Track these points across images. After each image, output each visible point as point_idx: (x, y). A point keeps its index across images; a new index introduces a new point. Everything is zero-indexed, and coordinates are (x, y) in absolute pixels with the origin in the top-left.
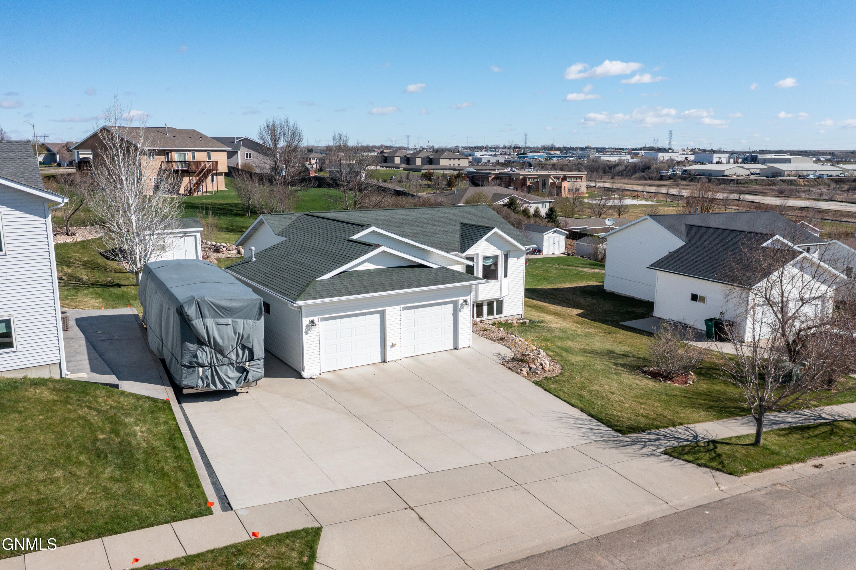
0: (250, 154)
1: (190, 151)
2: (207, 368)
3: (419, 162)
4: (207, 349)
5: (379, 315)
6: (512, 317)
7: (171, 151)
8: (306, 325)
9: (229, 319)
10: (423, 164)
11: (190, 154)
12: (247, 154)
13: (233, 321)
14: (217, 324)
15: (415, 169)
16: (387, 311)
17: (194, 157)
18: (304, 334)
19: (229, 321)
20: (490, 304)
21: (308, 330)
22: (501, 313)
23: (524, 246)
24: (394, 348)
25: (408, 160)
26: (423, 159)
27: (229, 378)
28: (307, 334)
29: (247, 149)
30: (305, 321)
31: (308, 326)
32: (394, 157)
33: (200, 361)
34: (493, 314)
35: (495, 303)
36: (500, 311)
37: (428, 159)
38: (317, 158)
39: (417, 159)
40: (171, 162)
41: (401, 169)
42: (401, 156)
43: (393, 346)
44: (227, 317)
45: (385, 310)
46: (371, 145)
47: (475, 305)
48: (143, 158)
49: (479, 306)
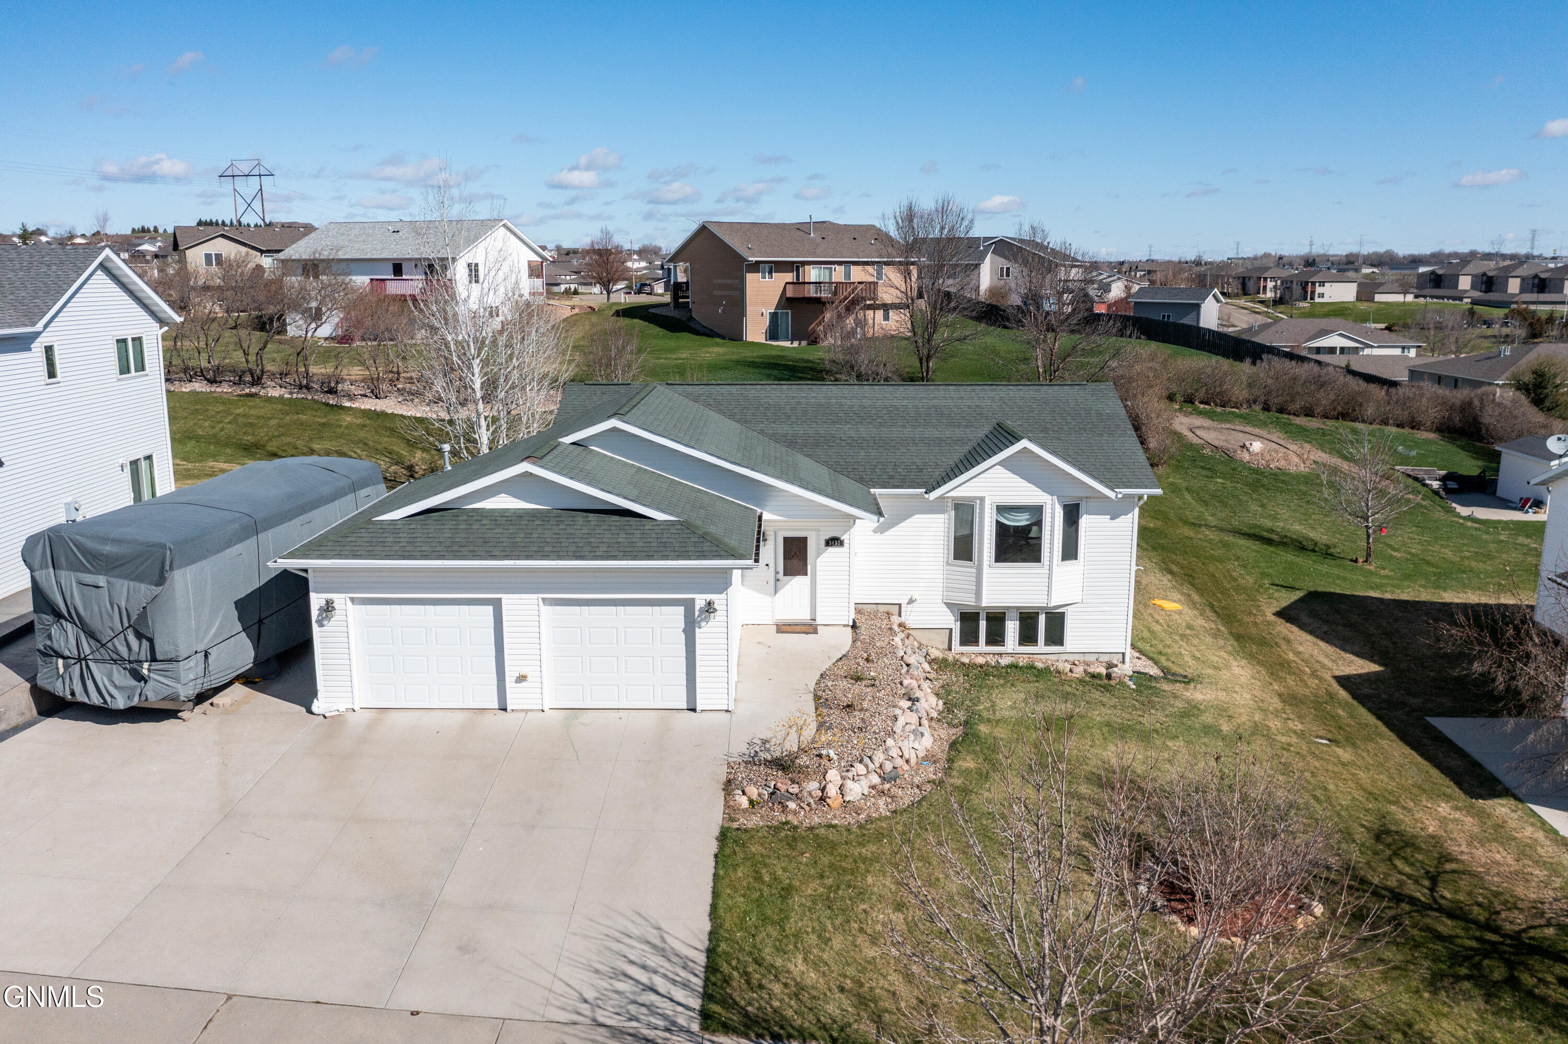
0: (1008, 269)
1: (840, 263)
2: (73, 661)
3: (1514, 286)
4: (69, 626)
5: (491, 608)
6: (1096, 656)
7: (804, 263)
8: (318, 607)
9: (101, 577)
10: (1523, 290)
11: (840, 269)
12: (1002, 269)
13: (108, 582)
14: (81, 583)
15: (1499, 302)
16: (504, 602)
17: (848, 275)
18: (315, 626)
19: (101, 580)
20: (1028, 620)
21: (323, 619)
22: (1061, 643)
23: (1112, 489)
24: (523, 684)
25: (1487, 283)
26: (1523, 279)
27: (116, 687)
28: (321, 625)
29: (1003, 260)
30: (316, 601)
31: (321, 610)
32: (1459, 275)
33: (56, 646)
34: (976, 642)
35: (1042, 619)
36: (1056, 636)
37: (1536, 281)
38: (1279, 278)
39: (1510, 280)
40: (804, 283)
41: (1465, 300)
42: (1474, 272)
43: (521, 679)
44: (98, 573)
45: (500, 599)
46: (1447, 251)
47: (983, 616)
48: (749, 277)
49: (997, 620)
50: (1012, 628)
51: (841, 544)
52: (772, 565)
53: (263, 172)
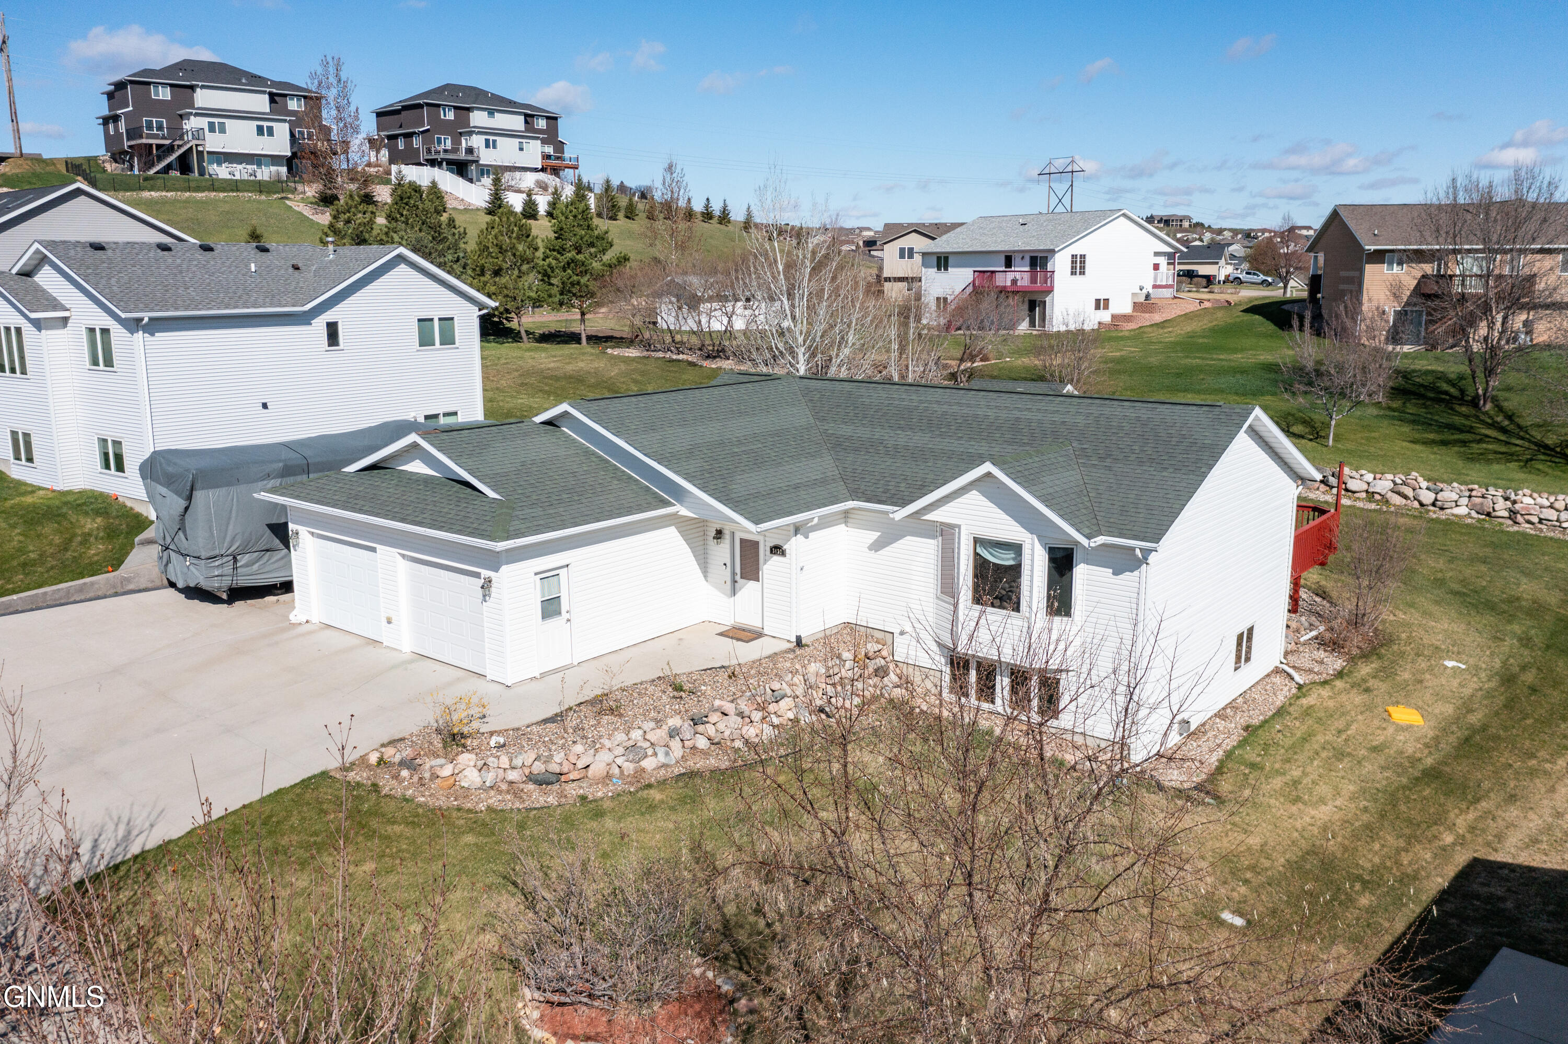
7: (1447, 252)
11: (1503, 259)
16: (378, 551)
22: (1056, 716)
24: (390, 625)
30: (292, 529)
35: (1034, 681)
36: (1050, 706)
40: (1445, 276)
43: (389, 620)
44: (165, 486)
45: (376, 548)
47: (973, 665)
48: (1369, 268)
49: (988, 672)
50: (1003, 683)
51: (783, 554)
52: (729, 565)
53: (1076, 168)
